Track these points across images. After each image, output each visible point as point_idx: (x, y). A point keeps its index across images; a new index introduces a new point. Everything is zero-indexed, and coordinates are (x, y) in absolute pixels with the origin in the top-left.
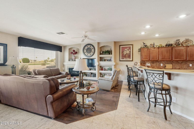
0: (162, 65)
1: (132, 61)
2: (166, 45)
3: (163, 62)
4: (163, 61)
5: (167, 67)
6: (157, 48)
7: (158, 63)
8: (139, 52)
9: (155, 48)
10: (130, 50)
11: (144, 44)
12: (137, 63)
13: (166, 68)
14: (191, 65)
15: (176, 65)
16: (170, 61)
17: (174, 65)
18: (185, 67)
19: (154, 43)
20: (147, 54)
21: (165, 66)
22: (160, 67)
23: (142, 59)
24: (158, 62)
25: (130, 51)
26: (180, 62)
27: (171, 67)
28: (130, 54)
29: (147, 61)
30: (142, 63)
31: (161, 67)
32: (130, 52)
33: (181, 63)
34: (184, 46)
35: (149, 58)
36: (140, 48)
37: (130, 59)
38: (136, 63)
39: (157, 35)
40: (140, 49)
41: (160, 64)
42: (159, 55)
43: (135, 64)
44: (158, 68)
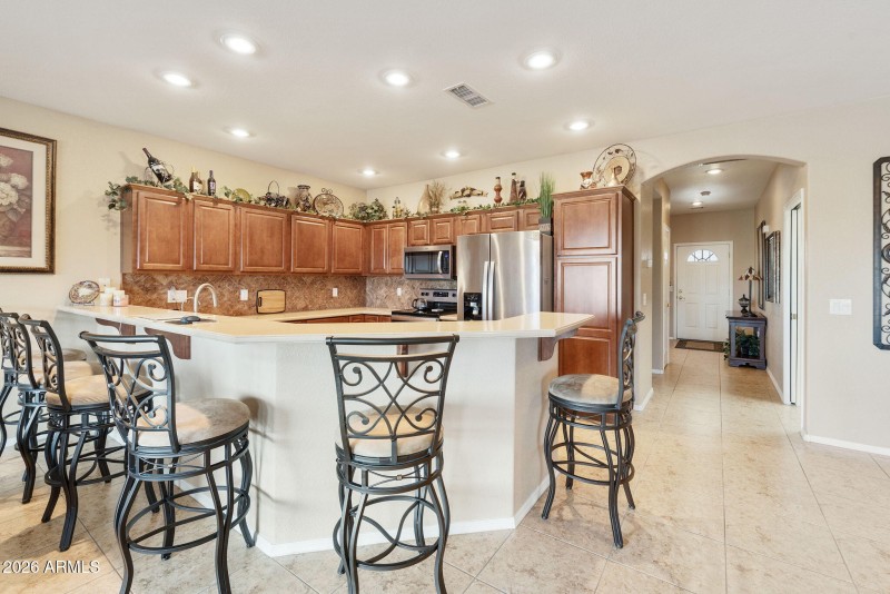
0: (244, 295)
1: (50, 270)
2: (269, 199)
3: (248, 279)
4: (252, 274)
5: (265, 307)
6: (227, 202)
7: (227, 287)
8: (112, 206)
9: (221, 201)
10: (19, 180)
11: (152, 161)
12: (96, 288)
13: (260, 310)
14: (335, 292)
15: (297, 294)
16: (277, 275)
17: (289, 293)
18: (320, 301)
19: (211, 172)
20: (172, 228)
21: (259, 302)
22: (236, 308)
23: (143, 261)
24: (229, 280)
25: (29, 188)
26: (308, 280)
27: (280, 305)
28: (29, 211)
29: (167, 273)
30: (136, 288)
31: (239, 306)
32: (25, 194)
33: (312, 283)
34: (322, 217)
35: (189, 258)
36: (123, 183)
37: (29, 255)
38: (84, 291)
39: (240, 134)
40: (127, 189)
41: (237, 290)
42: (237, 242)
43: (74, 298)
44: (228, 311)
